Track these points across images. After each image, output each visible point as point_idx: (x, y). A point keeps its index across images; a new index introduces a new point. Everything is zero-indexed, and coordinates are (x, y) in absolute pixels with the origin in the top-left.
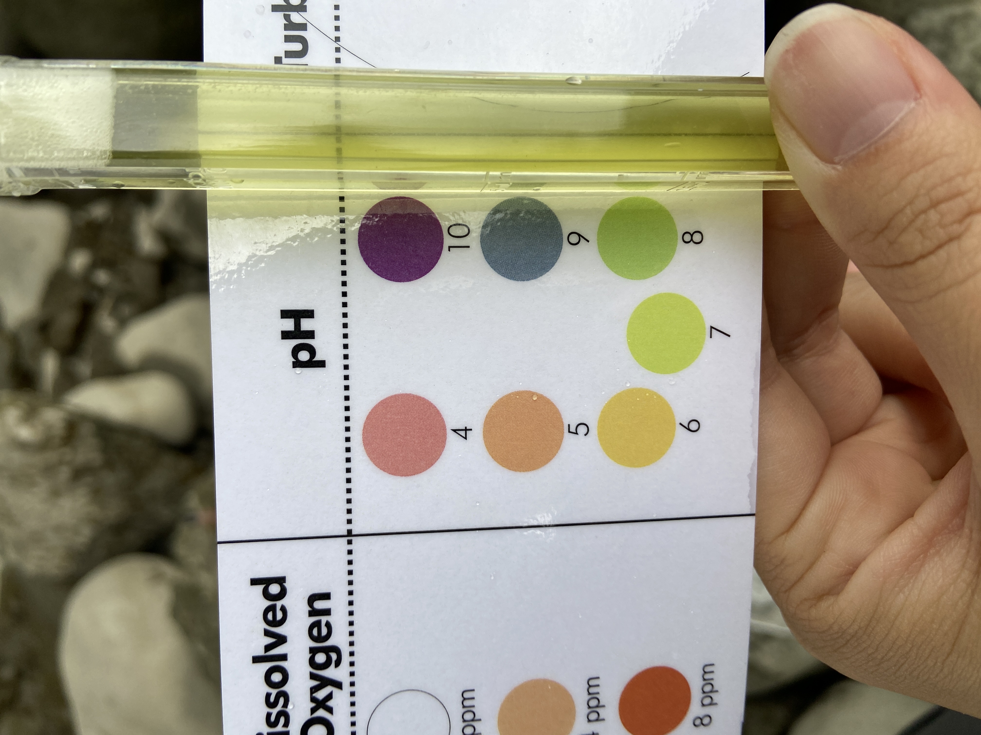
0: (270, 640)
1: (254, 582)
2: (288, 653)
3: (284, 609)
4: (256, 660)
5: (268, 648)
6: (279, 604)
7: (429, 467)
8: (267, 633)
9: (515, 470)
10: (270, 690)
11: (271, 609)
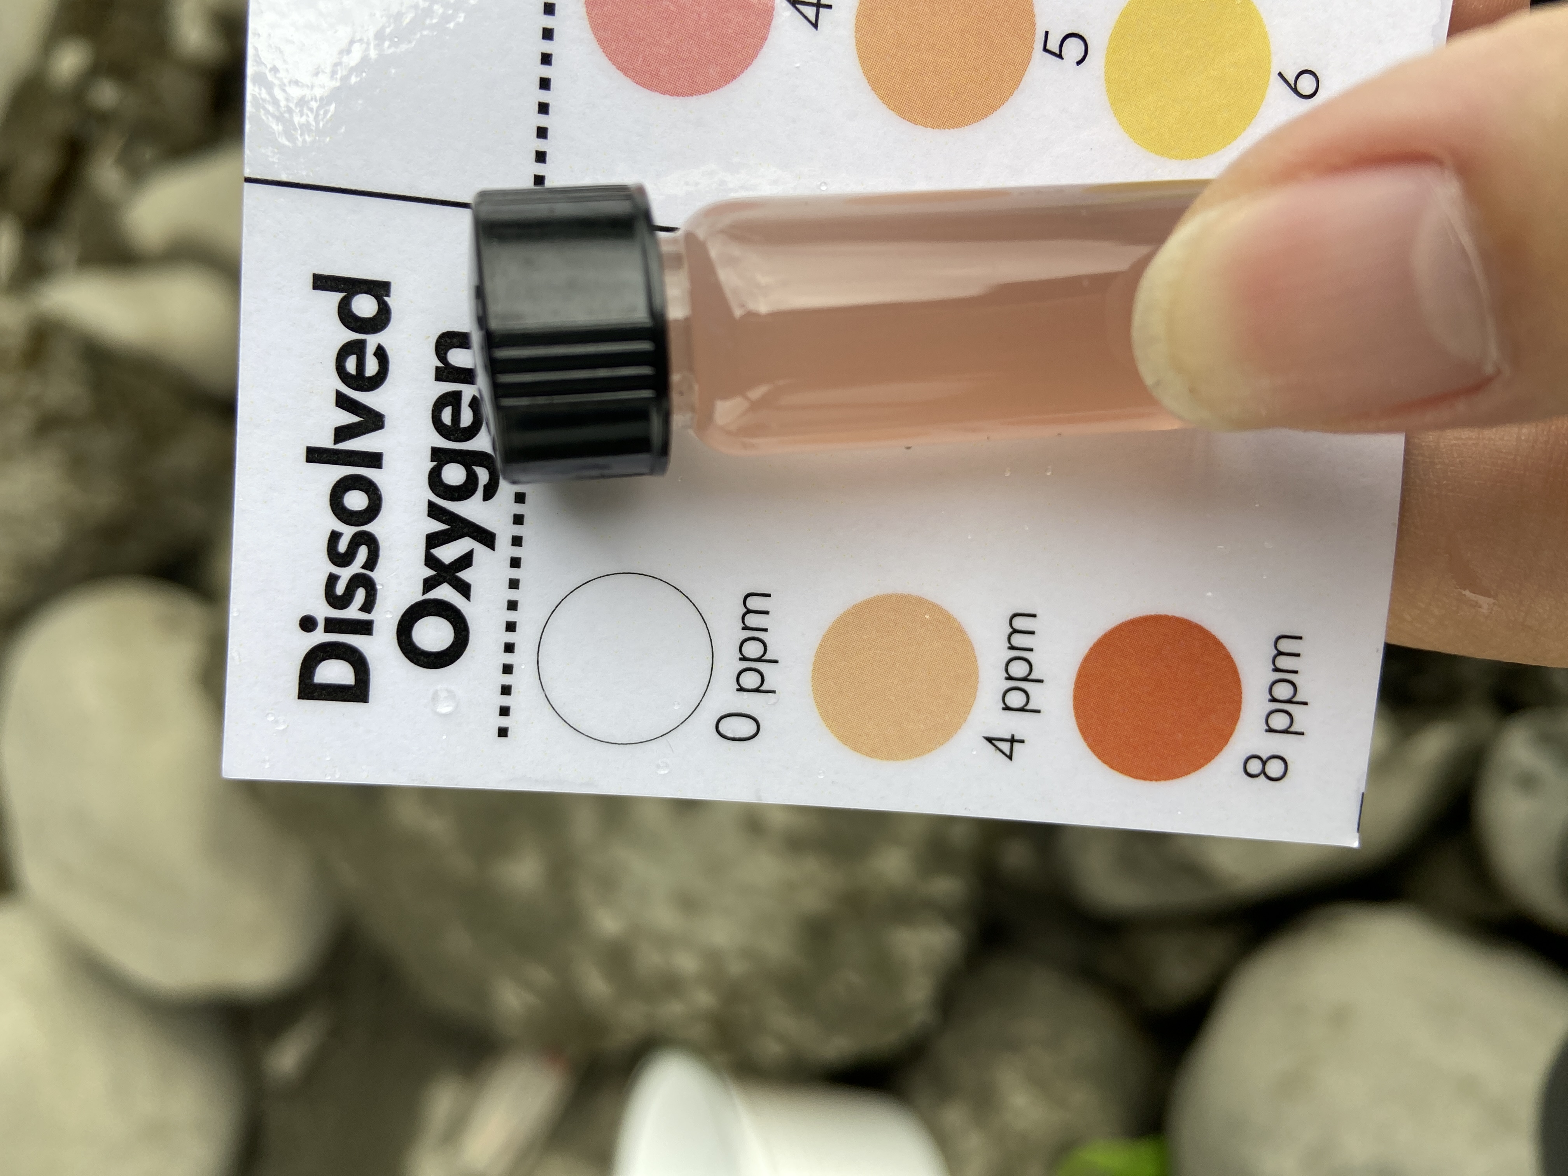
0: (348, 418)
1: (322, 282)
2: (384, 454)
3: (381, 354)
4: (315, 455)
5: (342, 434)
6: (372, 341)
7: (727, 82)
8: (342, 401)
9: (915, 122)
10: (340, 527)
11: (355, 348)
